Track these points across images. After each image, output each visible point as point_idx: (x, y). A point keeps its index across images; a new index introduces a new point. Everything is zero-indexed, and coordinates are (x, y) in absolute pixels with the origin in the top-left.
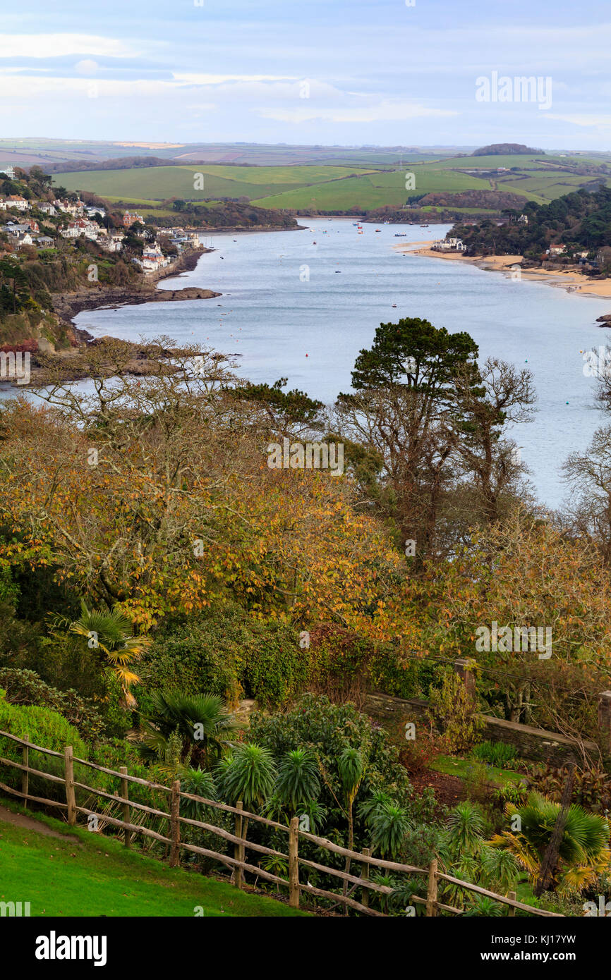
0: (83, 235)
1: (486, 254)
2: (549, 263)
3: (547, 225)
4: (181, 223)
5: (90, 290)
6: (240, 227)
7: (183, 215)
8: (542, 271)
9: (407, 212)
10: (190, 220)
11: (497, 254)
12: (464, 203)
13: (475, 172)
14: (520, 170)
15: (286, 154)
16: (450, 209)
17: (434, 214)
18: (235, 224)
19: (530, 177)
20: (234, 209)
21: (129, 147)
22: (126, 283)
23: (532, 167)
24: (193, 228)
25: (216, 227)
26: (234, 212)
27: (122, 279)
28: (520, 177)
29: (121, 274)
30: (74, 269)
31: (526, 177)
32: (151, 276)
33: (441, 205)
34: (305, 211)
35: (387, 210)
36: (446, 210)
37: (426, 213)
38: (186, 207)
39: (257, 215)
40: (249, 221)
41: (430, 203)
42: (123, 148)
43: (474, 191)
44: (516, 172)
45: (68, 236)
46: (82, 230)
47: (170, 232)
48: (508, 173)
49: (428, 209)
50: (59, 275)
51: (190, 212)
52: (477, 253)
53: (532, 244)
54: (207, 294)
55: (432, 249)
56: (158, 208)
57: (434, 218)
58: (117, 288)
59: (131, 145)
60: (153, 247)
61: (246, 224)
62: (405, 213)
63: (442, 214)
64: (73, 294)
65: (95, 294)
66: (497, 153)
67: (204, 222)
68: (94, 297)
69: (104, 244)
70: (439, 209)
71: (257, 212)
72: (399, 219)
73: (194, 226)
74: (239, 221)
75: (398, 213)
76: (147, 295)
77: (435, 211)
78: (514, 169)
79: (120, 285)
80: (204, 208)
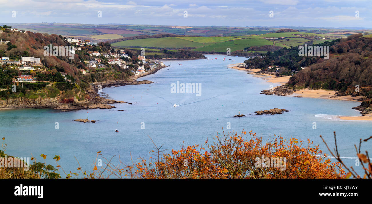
0: (116, 64)
1: (252, 68)
2: (267, 72)
3: (272, 59)
4: (166, 57)
5: (112, 81)
6: (185, 58)
7: (166, 54)
8: (265, 74)
9: (243, 53)
10: (168, 56)
11: (255, 68)
12: (262, 49)
13: (273, 38)
14: (288, 38)
15: (225, 30)
16: (257, 52)
17: (251, 53)
18: (183, 57)
19: (290, 40)
20: (183, 52)
21: (174, 28)
22: (124, 79)
23: (292, 37)
24: (169, 59)
25: (177, 58)
26: (183, 53)
27: (123, 78)
28: (287, 40)
29: (123, 76)
30: (107, 75)
31: (289, 40)
32: (137, 76)
33: (254, 50)
34: (211, 52)
35: (236, 52)
36: (256, 52)
37: (249, 53)
38: (168, 52)
39: (191, 54)
40: (188, 56)
41: (251, 50)
42: (172, 28)
43: (266, 46)
44: (286, 38)
45: (111, 64)
46: (116, 62)
47: (154, 61)
48: (284, 39)
49: (250, 52)
50: (101, 77)
51: (169, 54)
52: (249, 68)
53: (266, 65)
54: (148, 83)
55: (238, 66)
56: (159, 52)
57: (251, 54)
58: (121, 80)
59: (175, 27)
60: (141, 67)
61: (187, 57)
62: (242, 53)
63: (254, 53)
64: (105, 82)
65: (113, 82)
66: (283, 32)
67: (173, 57)
68: (112, 83)
69: (122, 66)
70: (254, 52)
71: (191, 53)
72: (240, 55)
73: (170, 58)
74: (184, 56)
75: (240, 53)
76: (130, 82)
77: (252, 52)
78: (286, 37)
79: (122, 80)
80: (173, 52)
